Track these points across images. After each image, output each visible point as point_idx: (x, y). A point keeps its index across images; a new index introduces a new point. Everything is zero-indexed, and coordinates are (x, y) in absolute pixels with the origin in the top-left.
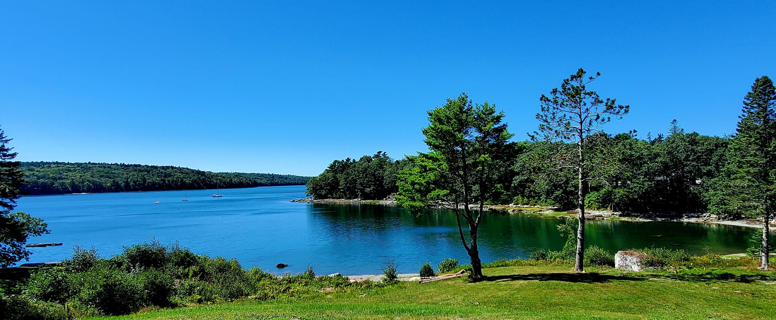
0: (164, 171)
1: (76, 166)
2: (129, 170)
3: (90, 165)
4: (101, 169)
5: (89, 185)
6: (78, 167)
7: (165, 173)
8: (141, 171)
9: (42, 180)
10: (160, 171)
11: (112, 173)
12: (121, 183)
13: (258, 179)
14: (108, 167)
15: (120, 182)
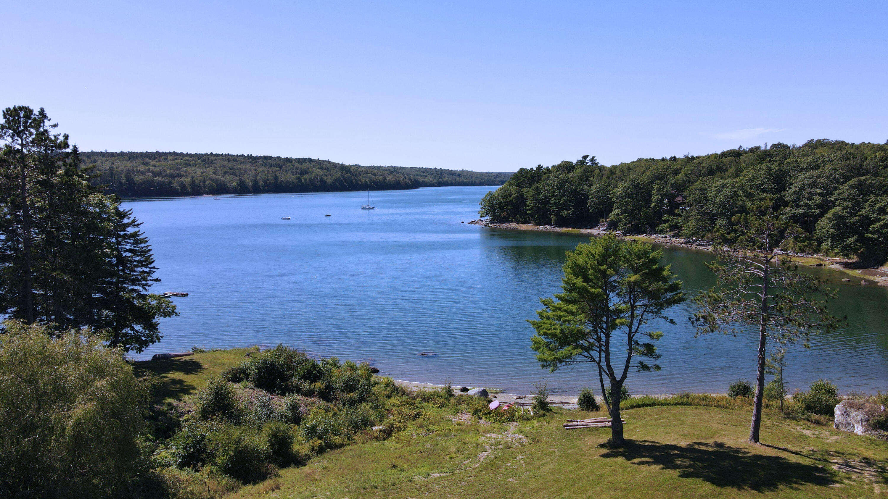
0: (299, 166)
1: (196, 158)
2: (258, 164)
3: (213, 158)
4: (225, 162)
5: (211, 185)
6: (199, 159)
7: (301, 168)
8: (271, 165)
9: (158, 178)
10: (294, 165)
11: (237, 169)
12: (249, 182)
13: (421, 176)
14: (233, 160)
15: (247, 181)
